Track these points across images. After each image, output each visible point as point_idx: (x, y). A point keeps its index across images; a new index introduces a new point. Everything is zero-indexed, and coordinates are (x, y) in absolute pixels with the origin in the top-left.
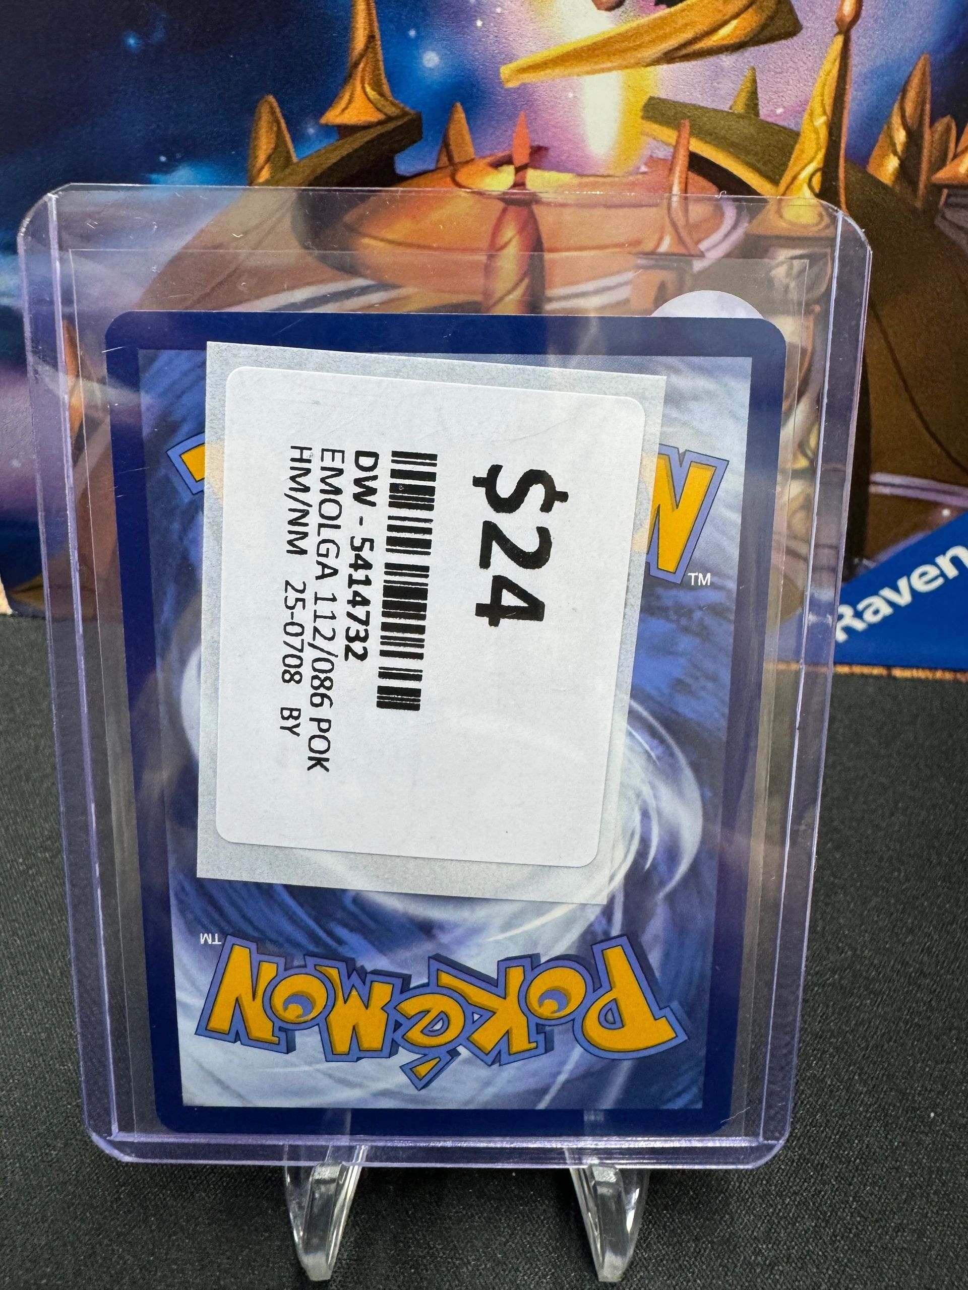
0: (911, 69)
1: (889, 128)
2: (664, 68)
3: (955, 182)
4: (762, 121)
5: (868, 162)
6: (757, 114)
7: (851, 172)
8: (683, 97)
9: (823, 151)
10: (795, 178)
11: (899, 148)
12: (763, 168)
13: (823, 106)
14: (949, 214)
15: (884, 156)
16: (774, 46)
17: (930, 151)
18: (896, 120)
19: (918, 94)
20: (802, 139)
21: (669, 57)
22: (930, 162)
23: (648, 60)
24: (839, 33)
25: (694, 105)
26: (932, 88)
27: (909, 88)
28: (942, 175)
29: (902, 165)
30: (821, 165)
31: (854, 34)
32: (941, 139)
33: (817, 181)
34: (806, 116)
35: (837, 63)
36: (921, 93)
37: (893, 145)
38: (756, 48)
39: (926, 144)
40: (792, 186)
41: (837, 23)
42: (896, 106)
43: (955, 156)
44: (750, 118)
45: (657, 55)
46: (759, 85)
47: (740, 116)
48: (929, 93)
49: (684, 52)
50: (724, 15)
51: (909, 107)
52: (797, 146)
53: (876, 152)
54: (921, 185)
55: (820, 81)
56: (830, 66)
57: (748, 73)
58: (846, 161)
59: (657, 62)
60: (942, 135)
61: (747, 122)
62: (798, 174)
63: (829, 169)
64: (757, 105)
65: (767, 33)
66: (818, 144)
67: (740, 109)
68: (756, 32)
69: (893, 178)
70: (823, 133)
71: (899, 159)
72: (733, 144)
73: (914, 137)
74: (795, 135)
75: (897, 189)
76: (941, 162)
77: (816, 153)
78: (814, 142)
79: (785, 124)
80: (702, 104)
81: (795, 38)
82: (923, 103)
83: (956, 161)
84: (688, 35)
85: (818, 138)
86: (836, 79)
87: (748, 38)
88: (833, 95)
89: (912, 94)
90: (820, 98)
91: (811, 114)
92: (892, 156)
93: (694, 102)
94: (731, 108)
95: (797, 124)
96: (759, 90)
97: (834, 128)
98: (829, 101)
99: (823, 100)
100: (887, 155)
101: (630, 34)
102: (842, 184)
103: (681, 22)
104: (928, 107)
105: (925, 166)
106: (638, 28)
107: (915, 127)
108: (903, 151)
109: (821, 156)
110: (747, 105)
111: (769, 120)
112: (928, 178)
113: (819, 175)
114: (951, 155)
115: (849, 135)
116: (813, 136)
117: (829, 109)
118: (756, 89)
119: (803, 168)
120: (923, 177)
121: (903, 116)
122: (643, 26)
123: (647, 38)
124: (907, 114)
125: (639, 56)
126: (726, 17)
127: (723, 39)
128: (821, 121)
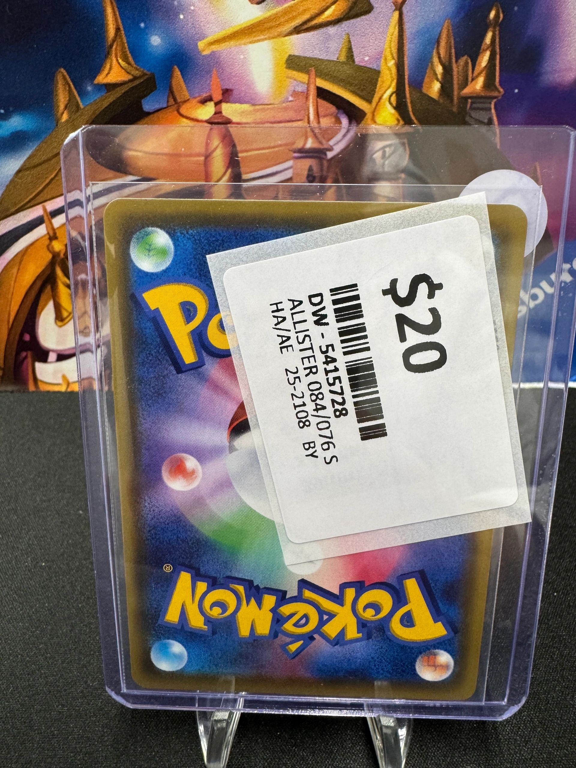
0: (440, 29)
1: (432, 65)
2: (295, 37)
3: (475, 95)
4: (357, 65)
5: (422, 87)
6: (353, 61)
7: (414, 93)
8: (308, 54)
9: (395, 81)
10: (380, 98)
11: (439, 77)
12: (361, 94)
13: (392, 54)
14: (474, 114)
15: (431, 82)
16: (359, 19)
17: (458, 78)
18: (436, 60)
19: (446, 43)
20: (382, 75)
21: (297, 30)
22: (458, 84)
23: (285, 33)
24: (395, 10)
25: (315, 58)
26: (454, 39)
27: (441, 41)
28: (466, 91)
29: (442, 87)
30: (395, 90)
31: (405, 9)
32: (463, 70)
33: (394, 99)
34: (383, 60)
35: (397, 27)
36: (448, 42)
37: (436, 74)
38: (348, 21)
39: (455, 73)
40: (379, 103)
41: (394, 4)
42: (435, 51)
43: (473, 80)
44: (350, 65)
45: (290, 30)
46: (352, 44)
47: (343, 63)
48: (453, 42)
49: (306, 27)
50: (327, 3)
51: (442, 52)
52: (380, 79)
53: (426, 80)
54: (455, 98)
55: (388, 39)
56: (393, 30)
57: (345, 37)
58: (409, 87)
59: (290, 34)
60: (464, 67)
61: (349, 66)
62: (382, 96)
63: (400, 92)
64: (353, 56)
65: (353, 13)
66: (391, 77)
67: (343, 59)
68: (347, 11)
69: (438, 95)
70: (394, 70)
71: (441, 83)
72: (342, 80)
73: (447, 70)
74: (377, 73)
75: (441, 101)
76: (465, 84)
77: (391, 82)
78: (389, 76)
79: (371, 66)
80: (320, 58)
81: (370, 14)
82: (450, 48)
83: (473, 82)
84: (306, 16)
85: (391, 74)
86: (397, 38)
87: (342, 16)
88: (397, 47)
89: (443, 43)
90: (389, 49)
91: (386, 59)
92: (436, 81)
93: (315, 57)
94: (338, 59)
95: (378, 66)
96: (353, 46)
97: (400, 66)
98: (395, 51)
99: (391, 51)
100: (433, 81)
101: (272, 18)
102: (409, 101)
103: (301, 9)
104: (453, 51)
105: (456, 87)
106: (276, 14)
107: (447, 63)
108: (442, 78)
109: (394, 84)
110: (347, 56)
111: (361, 64)
112: (459, 94)
113: (394, 95)
114: (470, 79)
115: (410, 70)
116: (388, 72)
117: (395, 55)
118: (351, 46)
119: (385, 92)
120: (456, 93)
121: (439, 58)
122: (279, 12)
123: (282, 20)
124: (442, 56)
125: (279, 30)
126: (328, 4)
127: (327, 17)
128: (392, 63)
